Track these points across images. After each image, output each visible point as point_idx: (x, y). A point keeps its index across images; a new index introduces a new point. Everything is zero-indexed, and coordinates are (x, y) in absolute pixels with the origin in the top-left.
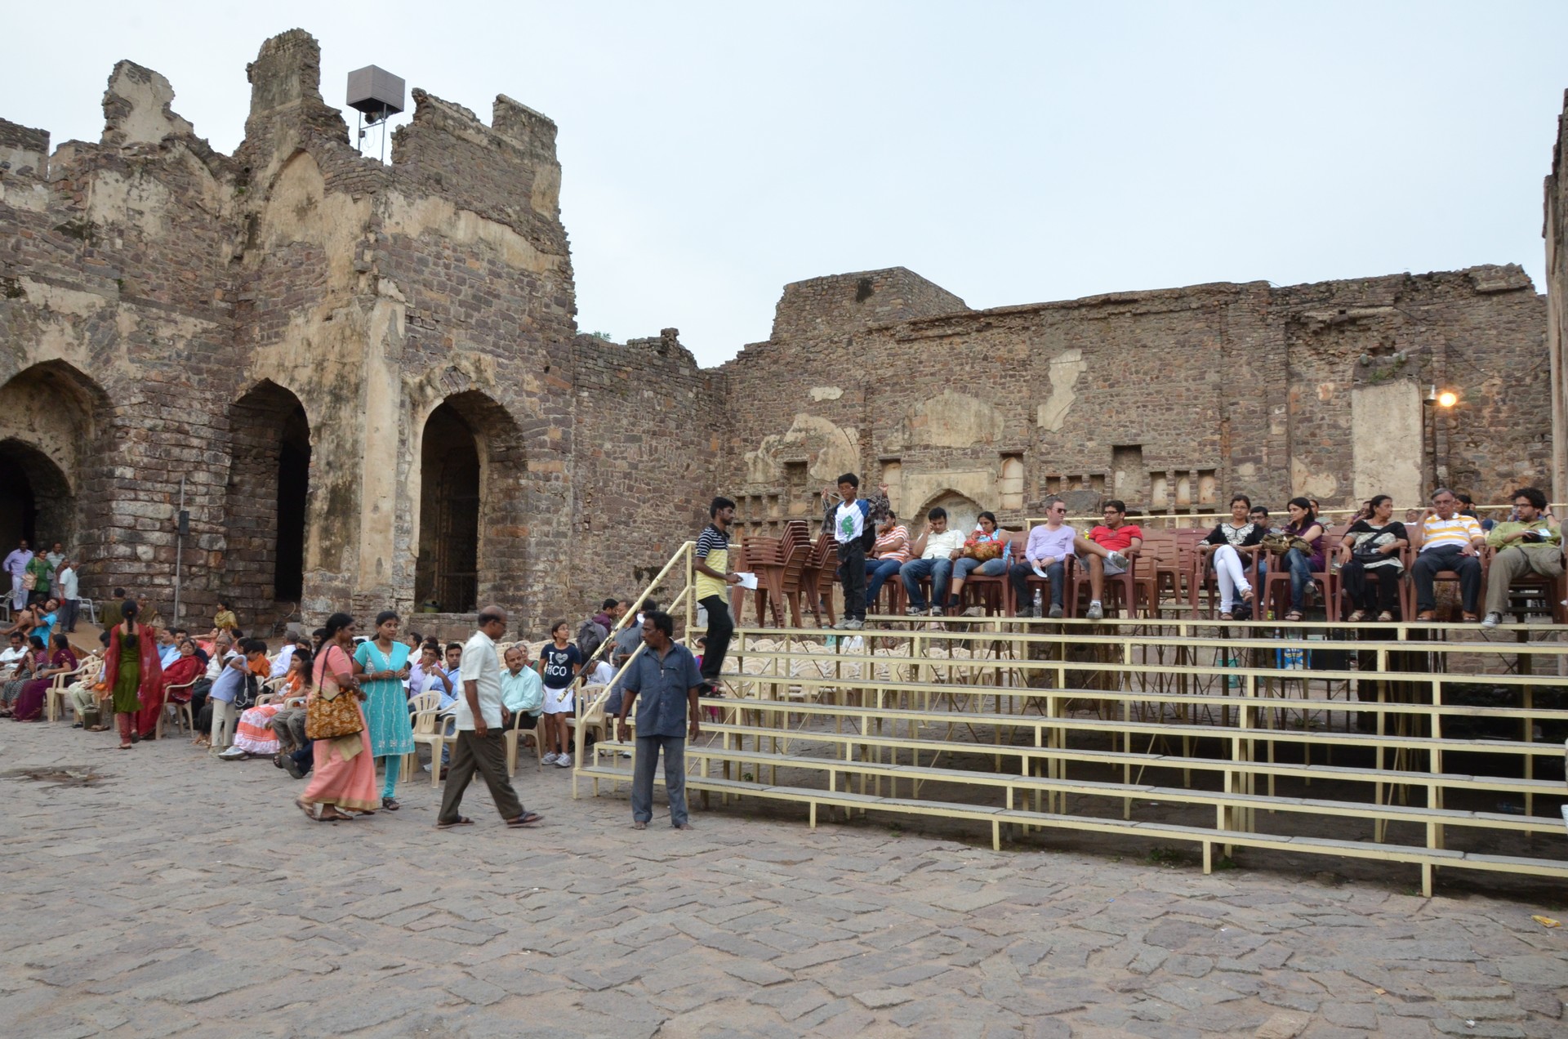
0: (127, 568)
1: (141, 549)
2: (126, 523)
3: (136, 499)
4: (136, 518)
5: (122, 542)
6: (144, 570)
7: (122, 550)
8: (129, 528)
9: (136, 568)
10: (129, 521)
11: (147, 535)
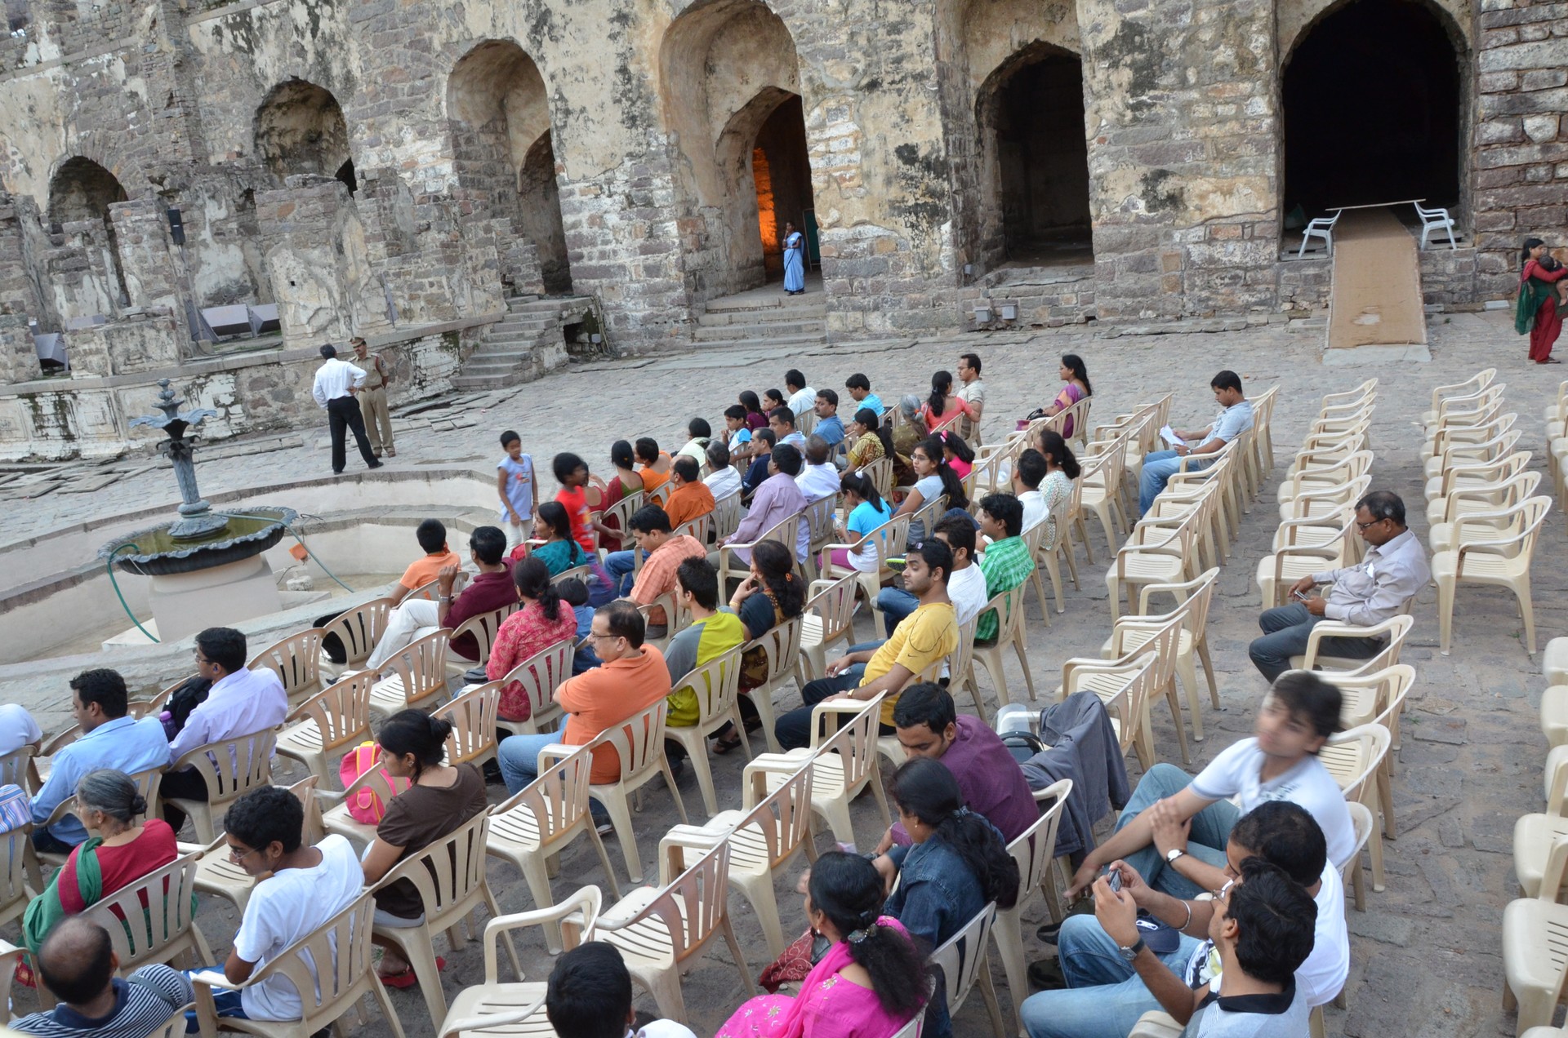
0: (1505, 158)
1: (1530, 124)
2: (1500, 85)
3: (1519, 41)
4: (1520, 73)
5: (1494, 118)
6: (1538, 157)
7: (1497, 129)
8: (1508, 92)
9: (1523, 155)
10: (1509, 79)
11: (1541, 98)
